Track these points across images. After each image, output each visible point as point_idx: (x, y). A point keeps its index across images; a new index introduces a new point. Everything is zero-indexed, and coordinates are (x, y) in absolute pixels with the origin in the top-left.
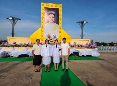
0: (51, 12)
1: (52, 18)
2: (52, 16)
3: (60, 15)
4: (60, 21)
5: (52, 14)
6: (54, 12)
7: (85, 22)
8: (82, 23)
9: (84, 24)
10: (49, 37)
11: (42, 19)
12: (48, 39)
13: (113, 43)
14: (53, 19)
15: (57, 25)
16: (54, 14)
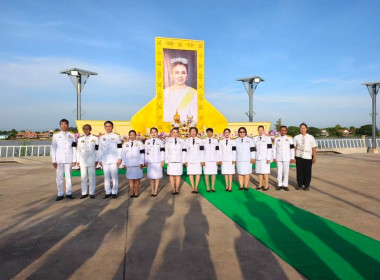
0: (179, 59)
1: (180, 75)
2: (180, 68)
3: (201, 66)
4: (200, 82)
5: (181, 63)
6: (185, 61)
7: (257, 80)
8: (251, 81)
9: (254, 84)
10: (178, 121)
11: (157, 78)
12: (177, 125)
13: (340, 128)
14: (185, 76)
15: (192, 89)
16: (186, 65)
